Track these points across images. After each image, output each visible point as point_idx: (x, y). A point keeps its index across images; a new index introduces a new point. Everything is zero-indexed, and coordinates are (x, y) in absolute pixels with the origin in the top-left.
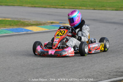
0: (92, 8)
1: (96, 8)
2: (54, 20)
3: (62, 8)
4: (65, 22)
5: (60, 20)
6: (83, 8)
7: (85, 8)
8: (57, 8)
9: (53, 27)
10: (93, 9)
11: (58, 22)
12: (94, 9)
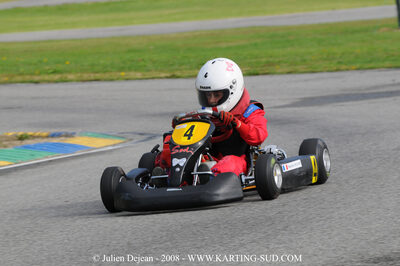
0: (163, 75)
1: (178, 73)
2: (30, 125)
3: (56, 82)
4: (69, 131)
5: (50, 125)
6: (132, 74)
7: (139, 75)
8: (37, 83)
9: (29, 152)
10: (168, 75)
11: (45, 134)
12: (173, 77)
